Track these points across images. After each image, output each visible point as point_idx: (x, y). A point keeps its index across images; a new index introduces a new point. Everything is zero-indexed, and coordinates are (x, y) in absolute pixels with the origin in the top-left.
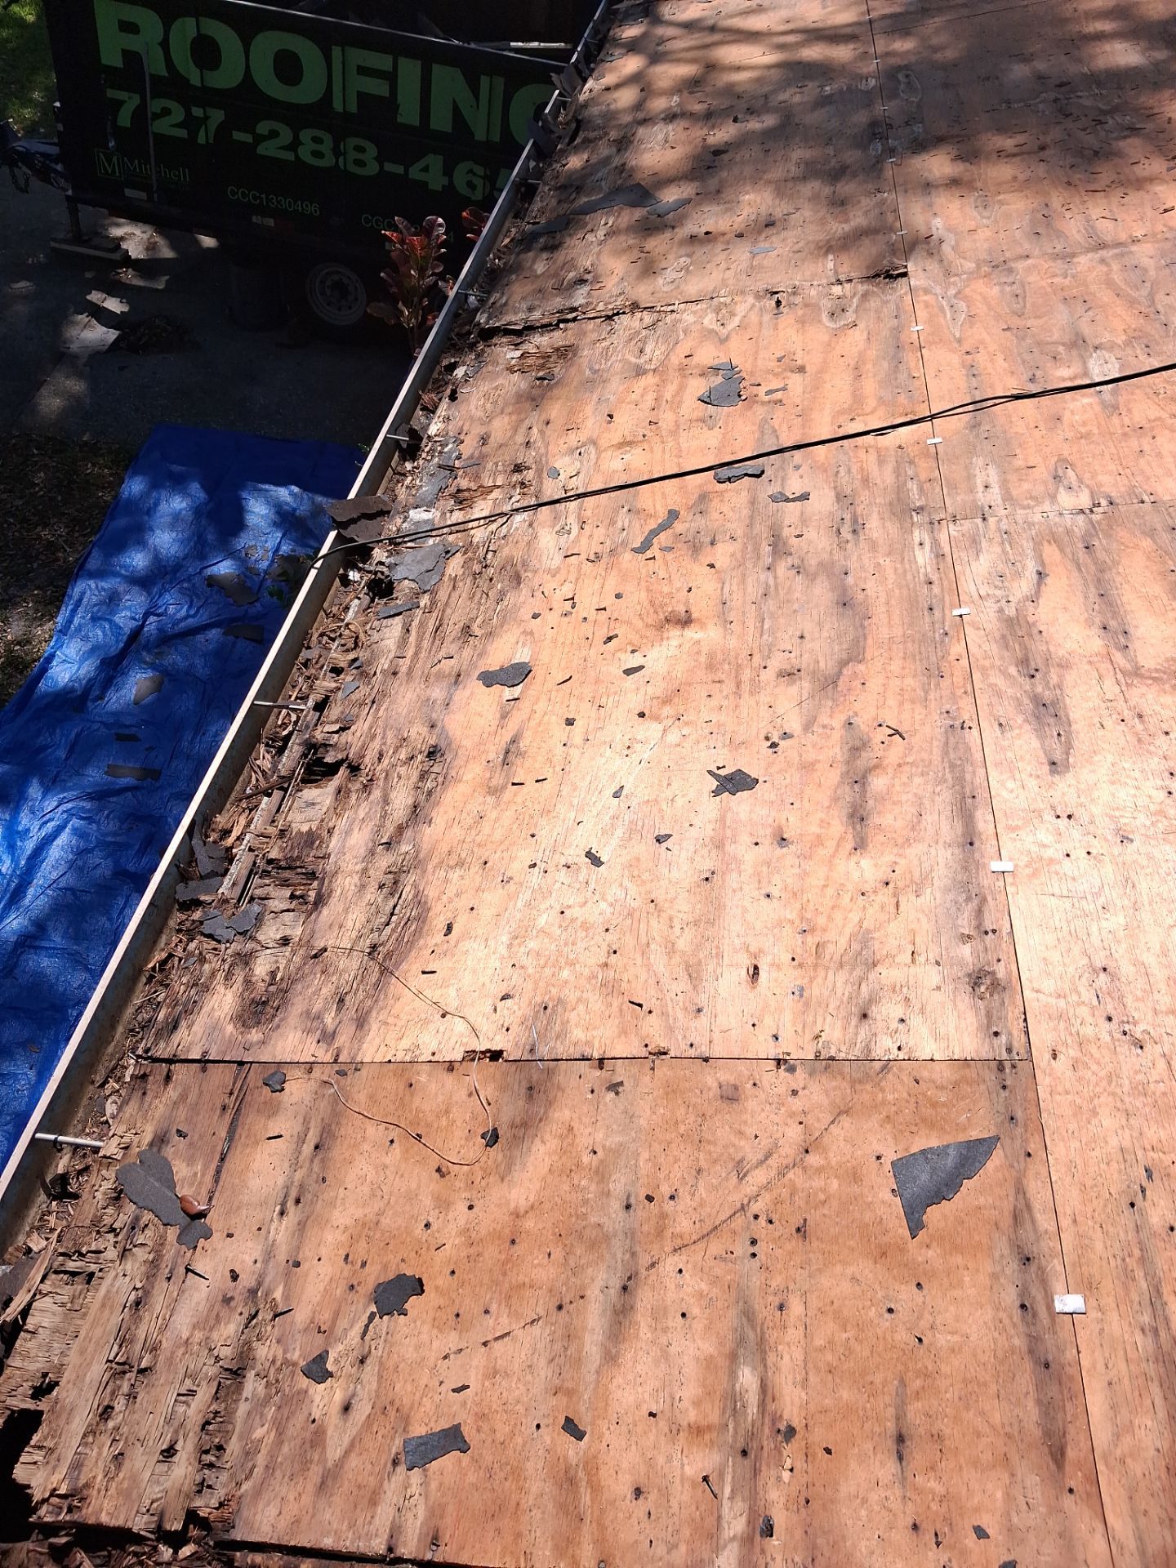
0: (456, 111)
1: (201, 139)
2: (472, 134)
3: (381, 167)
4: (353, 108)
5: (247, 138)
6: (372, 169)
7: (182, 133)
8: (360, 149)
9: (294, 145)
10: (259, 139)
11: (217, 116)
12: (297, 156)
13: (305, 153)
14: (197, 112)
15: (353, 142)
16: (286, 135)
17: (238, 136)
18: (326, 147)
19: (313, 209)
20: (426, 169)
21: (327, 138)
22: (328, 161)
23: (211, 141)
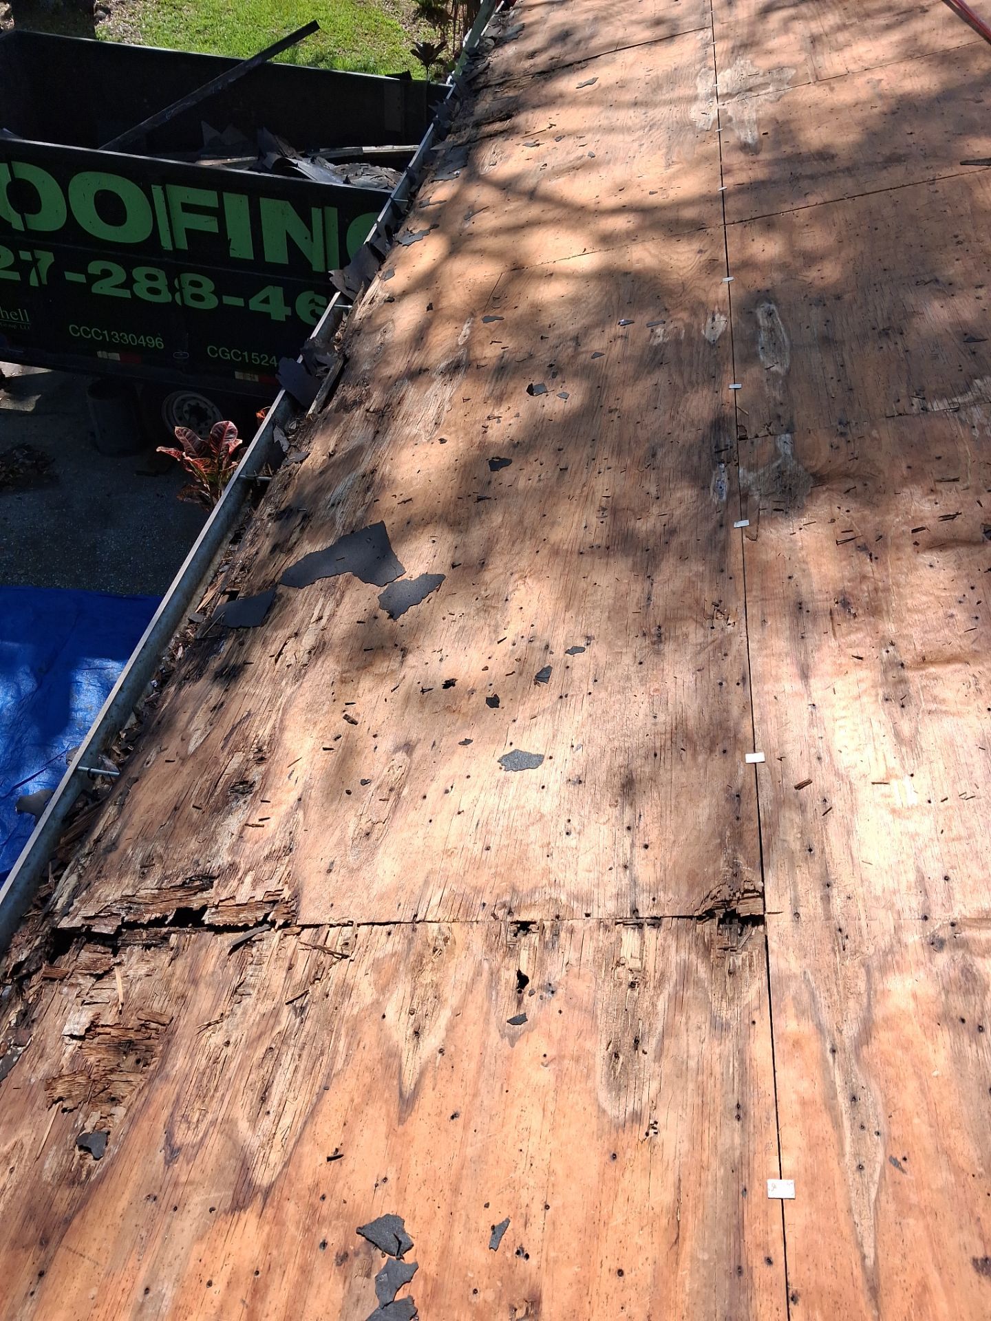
0: (290, 242)
1: (34, 281)
2: (310, 265)
3: (220, 300)
4: (183, 244)
5: (81, 278)
6: (211, 303)
7: (15, 276)
8: (197, 284)
9: (129, 283)
10: (92, 279)
11: (46, 259)
12: (133, 293)
13: (141, 290)
14: (25, 256)
15: (187, 277)
16: (119, 274)
17: (70, 276)
18: (162, 283)
19: (157, 343)
20: (266, 301)
21: (161, 275)
22: (165, 297)
23: (45, 282)
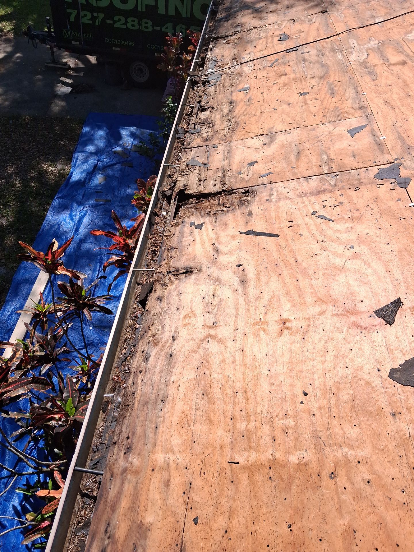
0: (176, 9)
1: (97, 23)
2: (181, 15)
3: (153, 28)
4: (144, 10)
5: (111, 22)
6: (150, 29)
7: (91, 22)
8: (147, 23)
9: (126, 23)
10: (115, 22)
11: (101, 16)
12: (127, 27)
13: (129, 25)
14: (95, 15)
15: (144, 21)
16: (123, 20)
17: (108, 21)
18: (136, 23)
19: (132, 44)
20: (167, 28)
21: (136, 20)
22: (136, 28)
23: (100, 24)
